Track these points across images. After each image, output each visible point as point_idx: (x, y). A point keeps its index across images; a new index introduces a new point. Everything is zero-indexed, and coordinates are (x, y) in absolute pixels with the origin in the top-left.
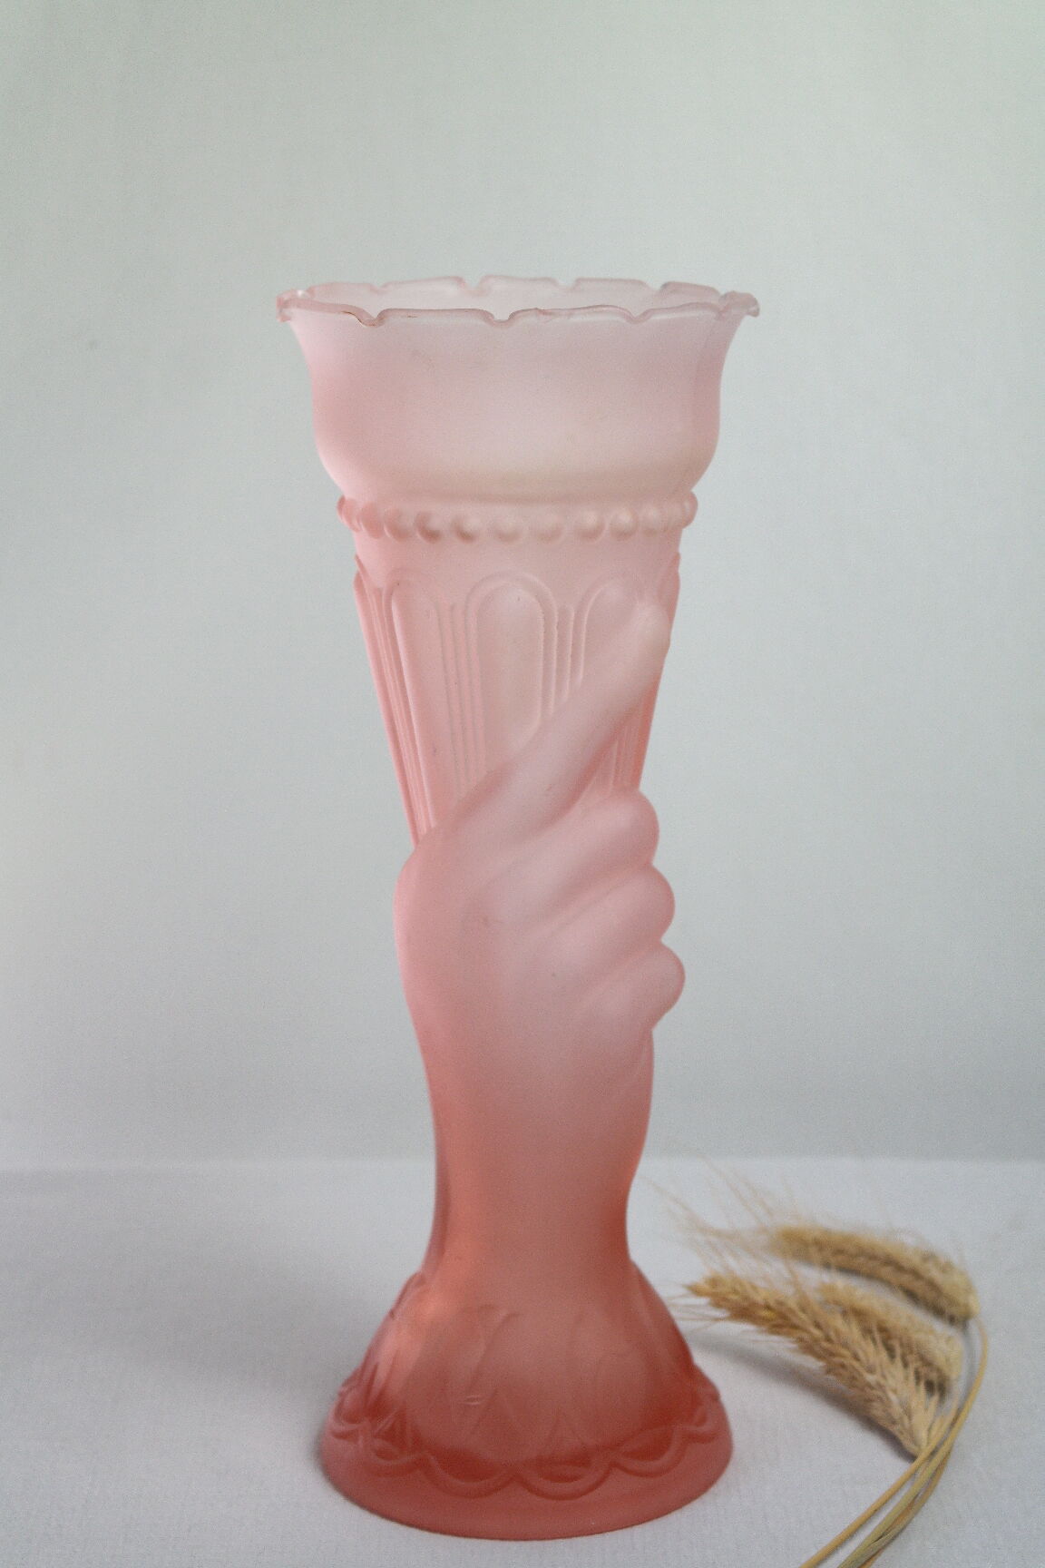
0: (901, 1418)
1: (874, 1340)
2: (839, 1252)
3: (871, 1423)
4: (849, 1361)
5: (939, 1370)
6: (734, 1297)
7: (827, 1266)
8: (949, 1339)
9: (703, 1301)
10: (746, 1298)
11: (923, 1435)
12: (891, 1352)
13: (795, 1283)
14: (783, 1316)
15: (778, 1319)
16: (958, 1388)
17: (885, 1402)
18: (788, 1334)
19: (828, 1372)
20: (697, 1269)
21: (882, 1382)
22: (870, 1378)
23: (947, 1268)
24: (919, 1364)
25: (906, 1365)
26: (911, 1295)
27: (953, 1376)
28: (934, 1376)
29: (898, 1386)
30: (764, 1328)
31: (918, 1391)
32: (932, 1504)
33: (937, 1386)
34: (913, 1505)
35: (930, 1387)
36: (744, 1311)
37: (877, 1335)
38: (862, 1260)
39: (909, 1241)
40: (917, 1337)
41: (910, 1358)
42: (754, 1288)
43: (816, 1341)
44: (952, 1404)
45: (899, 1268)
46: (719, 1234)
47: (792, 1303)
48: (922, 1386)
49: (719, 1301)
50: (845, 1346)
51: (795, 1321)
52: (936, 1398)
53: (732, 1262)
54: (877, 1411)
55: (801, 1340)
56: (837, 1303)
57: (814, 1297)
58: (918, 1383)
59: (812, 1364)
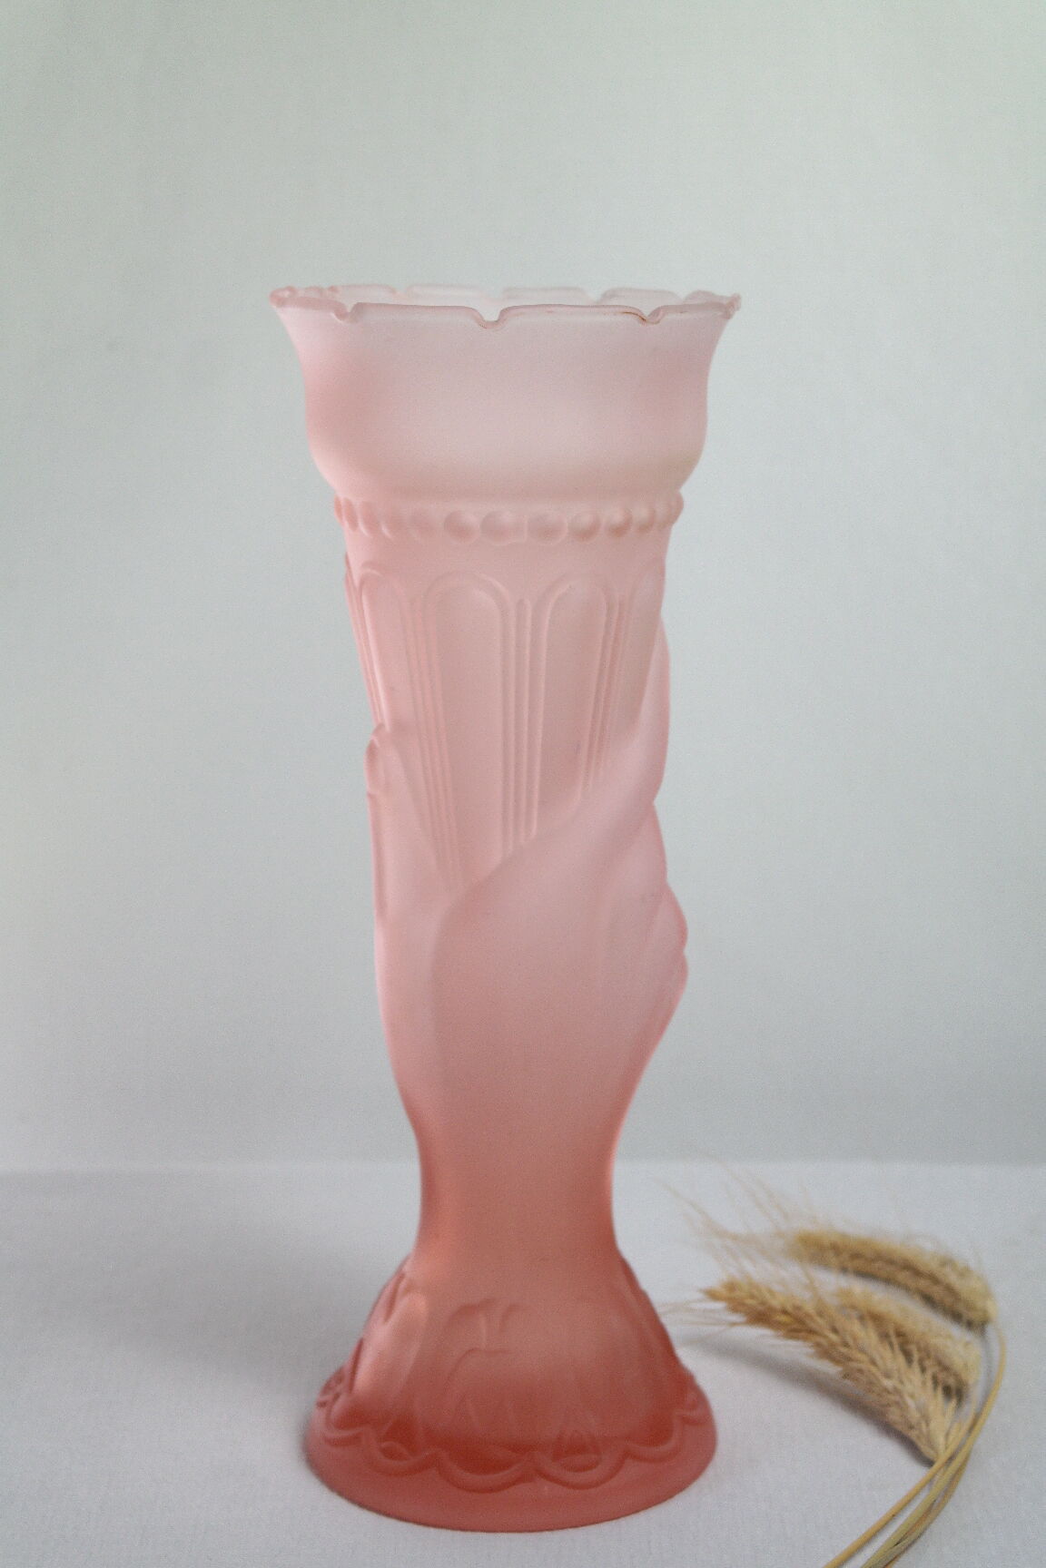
0: (919, 1423)
1: (891, 1345)
2: (856, 1256)
3: (889, 1429)
4: (865, 1366)
5: (956, 1375)
6: (750, 1302)
7: (844, 1270)
8: (967, 1344)
9: (719, 1305)
10: (763, 1303)
11: (940, 1440)
12: (908, 1356)
13: (811, 1287)
14: (800, 1321)
15: (795, 1324)
16: (976, 1393)
17: (901, 1405)
18: (805, 1339)
19: (846, 1376)
20: (713, 1273)
21: (899, 1386)
22: (888, 1383)
23: (965, 1273)
24: (936, 1369)
25: (923, 1370)
26: (929, 1300)
27: (971, 1382)
28: (951, 1381)
29: (916, 1391)
30: (781, 1333)
31: (935, 1396)
32: (950, 1511)
33: (954, 1391)
34: (931, 1512)
35: (947, 1391)
36: (761, 1316)
37: (895, 1340)
38: (877, 1265)
39: (928, 1246)
40: (936, 1341)
41: (927, 1363)
42: (770, 1292)
43: (833, 1345)
44: (970, 1409)
45: (917, 1273)
46: (735, 1238)
47: (809, 1308)
48: (940, 1391)
49: (736, 1305)
50: (862, 1351)
51: (812, 1325)
52: (953, 1403)
53: (748, 1267)
54: (894, 1415)
55: (818, 1345)
56: (853, 1307)
57: (832, 1302)
58: (935, 1388)
59: (829, 1369)
